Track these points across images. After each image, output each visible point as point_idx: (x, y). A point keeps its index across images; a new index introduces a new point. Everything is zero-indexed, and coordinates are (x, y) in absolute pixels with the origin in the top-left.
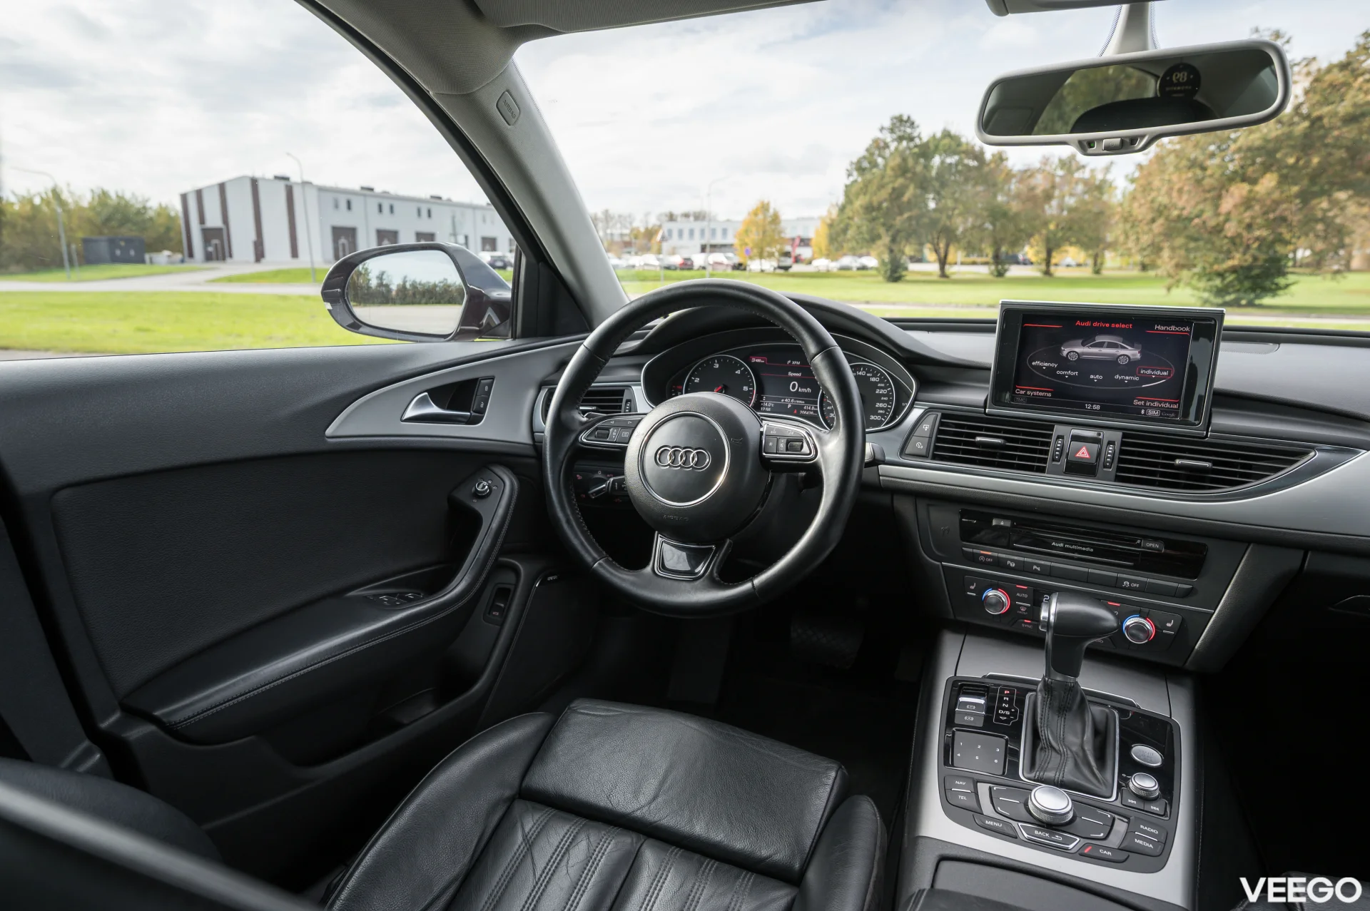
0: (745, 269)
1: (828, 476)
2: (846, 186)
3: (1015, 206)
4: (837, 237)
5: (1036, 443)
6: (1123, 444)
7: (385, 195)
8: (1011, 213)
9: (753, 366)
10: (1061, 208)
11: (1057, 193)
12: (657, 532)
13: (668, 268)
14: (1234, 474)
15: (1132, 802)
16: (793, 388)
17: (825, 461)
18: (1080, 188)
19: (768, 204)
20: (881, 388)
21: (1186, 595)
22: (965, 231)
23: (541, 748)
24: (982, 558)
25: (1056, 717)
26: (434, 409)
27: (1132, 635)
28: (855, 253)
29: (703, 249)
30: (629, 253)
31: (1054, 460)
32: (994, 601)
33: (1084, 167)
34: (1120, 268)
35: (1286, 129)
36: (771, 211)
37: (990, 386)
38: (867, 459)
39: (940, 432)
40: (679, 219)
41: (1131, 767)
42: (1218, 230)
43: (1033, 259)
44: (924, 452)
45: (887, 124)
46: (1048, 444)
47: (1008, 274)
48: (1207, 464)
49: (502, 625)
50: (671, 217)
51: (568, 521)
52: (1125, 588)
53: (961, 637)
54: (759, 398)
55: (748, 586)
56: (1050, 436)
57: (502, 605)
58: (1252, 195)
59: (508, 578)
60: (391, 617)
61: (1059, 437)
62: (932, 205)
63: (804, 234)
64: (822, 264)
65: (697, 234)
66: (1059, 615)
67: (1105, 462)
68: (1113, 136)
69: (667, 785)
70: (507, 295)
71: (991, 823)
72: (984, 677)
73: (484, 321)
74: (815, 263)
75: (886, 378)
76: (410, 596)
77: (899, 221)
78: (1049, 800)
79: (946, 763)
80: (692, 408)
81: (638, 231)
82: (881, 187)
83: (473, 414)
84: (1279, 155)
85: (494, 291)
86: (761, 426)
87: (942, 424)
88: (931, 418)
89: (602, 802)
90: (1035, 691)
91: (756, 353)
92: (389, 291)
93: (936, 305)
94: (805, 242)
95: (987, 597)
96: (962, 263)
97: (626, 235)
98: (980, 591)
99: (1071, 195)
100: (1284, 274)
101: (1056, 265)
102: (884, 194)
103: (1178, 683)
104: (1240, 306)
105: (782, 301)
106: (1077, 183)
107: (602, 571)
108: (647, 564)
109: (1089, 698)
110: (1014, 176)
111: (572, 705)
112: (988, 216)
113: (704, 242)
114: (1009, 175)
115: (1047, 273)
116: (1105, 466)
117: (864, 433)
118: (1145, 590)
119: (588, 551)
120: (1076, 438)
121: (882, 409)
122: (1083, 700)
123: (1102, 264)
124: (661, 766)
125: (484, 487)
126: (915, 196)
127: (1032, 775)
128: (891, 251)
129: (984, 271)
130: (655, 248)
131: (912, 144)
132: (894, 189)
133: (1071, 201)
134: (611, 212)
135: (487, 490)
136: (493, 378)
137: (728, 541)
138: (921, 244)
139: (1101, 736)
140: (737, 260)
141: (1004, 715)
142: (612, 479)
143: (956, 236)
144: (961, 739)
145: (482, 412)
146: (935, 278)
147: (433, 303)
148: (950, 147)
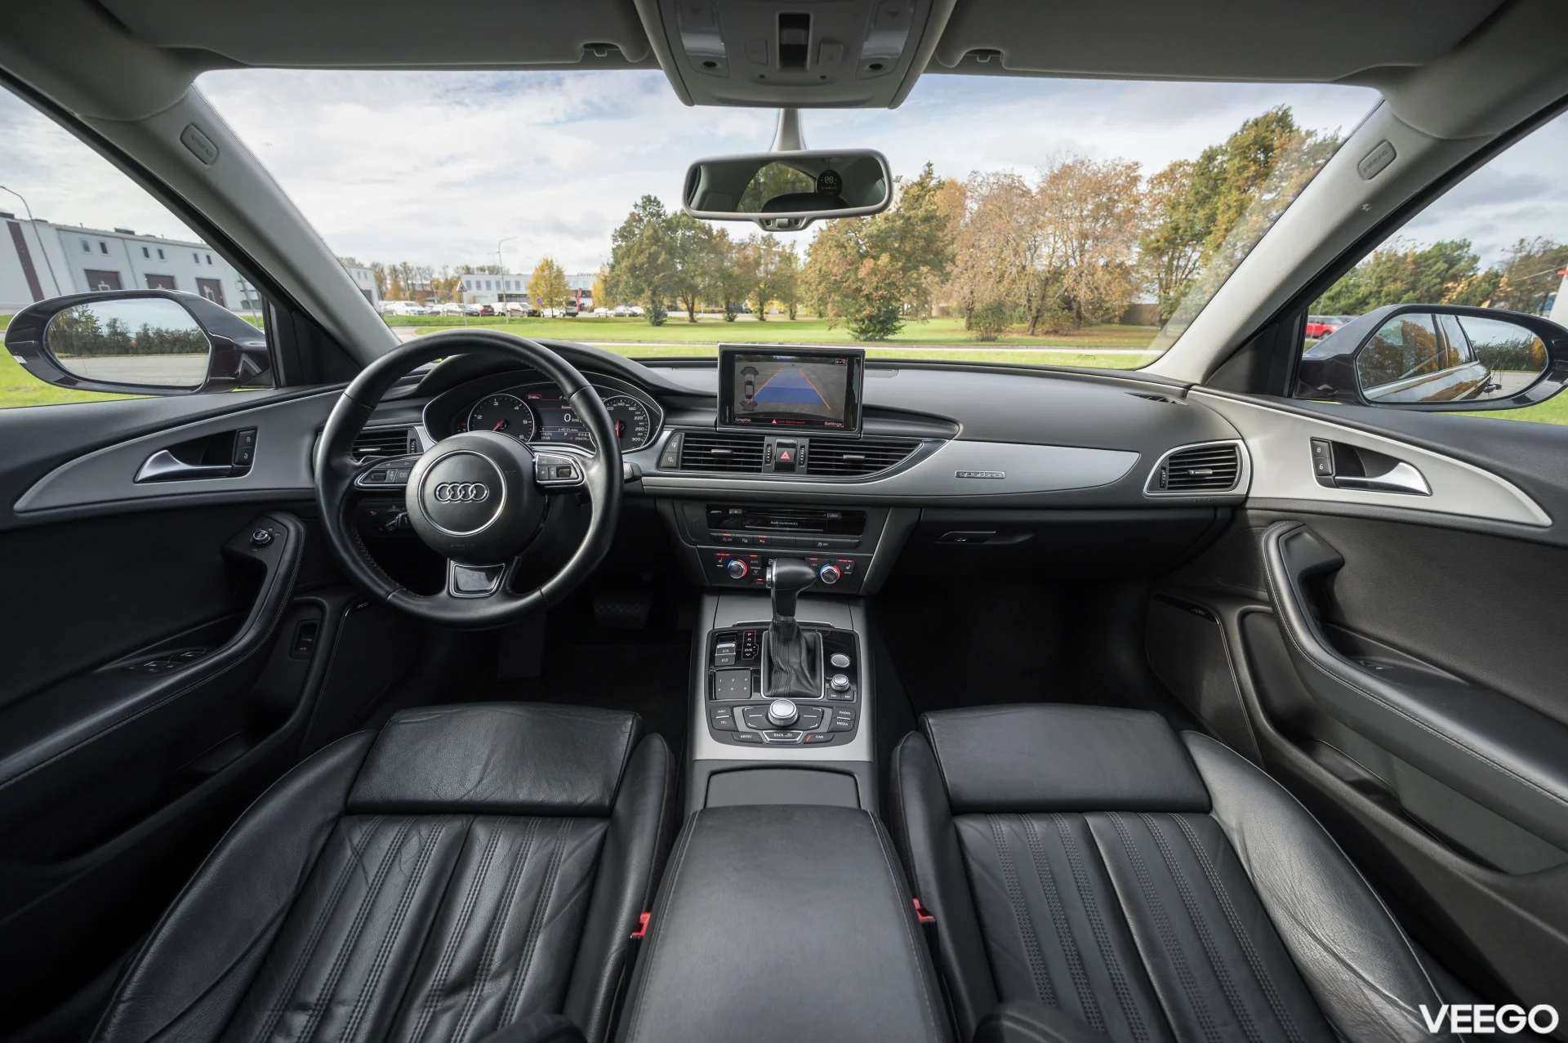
0: (539, 316)
1: (594, 495)
2: (613, 249)
3: (736, 270)
4: (611, 290)
5: (753, 451)
6: (810, 447)
7: (149, 238)
8: (734, 276)
9: (529, 402)
10: (767, 272)
11: (763, 261)
12: (448, 559)
13: (471, 314)
14: (878, 462)
15: (834, 696)
16: (568, 416)
17: (591, 483)
18: (777, 259)
19: (552, 261)
20: (638, 415)
21: (855, 547)
22: (704, 288)
23: (364, 764)
24: (724, 539)
25: (782, 647)
26: (181, 466)
27: (826, 578)
28: (625, 302)
29: (500, 298)
30: (433, 301)
31: (766, 462)
32: (736, 568)
33: (778, 243)
34: (807, 316)
35: (890, 224)
36: (555, 268)
37: (717, 409)
38: (626, 477)
39: (685, 448)
40: (475, 272)
41: (832, 671)
42: (858, 290)
43: (752, 309)
44: (674, 465)
45: (640, 202)
46: (761, 451)
47: (736, 320)
48: (862, 457)
49: (312, 658)
50: (468, 271)
51: (355, 561)
52: (820, 547)
53: (716, 598)
54: (539, 429)
55: (537, 594)
56: (762, 445)
57: (310, 640)
58: (876, 267)
59: (312, 614)
60: (161, 683)
61: (768, 445)
62: (679, 267)
63: (584, 288)
64: (601, 311)
65: (493, 286)
66: (779, 576)
67: (800, 461)
68: (783, 216)
69: (490, 767)
70: (262, 344)
71: (744, 736)
72: (734, 626)
73: (240, 370)
74: (596, 311)
75: (641, 407)
76: (189, 654)
77: (656, 279)
78: (782, 709)
79: (711, 698)
80: (465, 447)
81: (439, 282)
82: (641, 252)
83: (235, 466)
84: (889, 240)
85: (248, 340)
86: (533, 457)
87: (686, 441)
88: (677, 437)
89: (431, 796)
90: (767, 629)
91: (532, 391)
92: (128, 339)
93: (690, 343)
94: (586, 294)
95: (731, 566)
96: (705, 312)
97: (426, 285)
98: (727, 561)
99: (772, 263)
100: (897, 320)
101: (767, 313)
102: (643, 258)
103: (856, 605)
104: (876, 340)
105: (534, 346)
106: (775, 255)
107: (396, 601)
108: (441, 588)
109: (801, 627)
110: (733, 248)
111: (394, 718)
112: (720, 277)
113: (500, 292)
114: (731, 247)
115: (762, 319)
116: (800, 464)
117: (621, 455)
118: (832, 547)
119: (379, 586)
120: (780, 445)
121: (641, 432)
122: (799, 630)
123: (795, 312)
124: (483, 751)
125: (264, 535)
126: (666, 260)
127: (769, 693)
128: (653, 302)
129: (720, 316)
130: (456, 297)
131: (660, 220)
132: (650, 254)
133: (772, 268)
134: (410, 264)
135: (267, 538)
136: (255, 429)
137: (517, 558)
138: (675, 297)
139: (812, 652)
140: (531, 308)
141: (749, 652)
142: (400, 515)
143: (699, 291)
144: (720, 678)
145: (249, 462)
146: (687, 322)
147: (188, 352)
148: (687, 224)
